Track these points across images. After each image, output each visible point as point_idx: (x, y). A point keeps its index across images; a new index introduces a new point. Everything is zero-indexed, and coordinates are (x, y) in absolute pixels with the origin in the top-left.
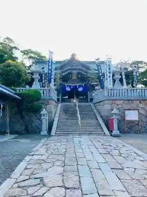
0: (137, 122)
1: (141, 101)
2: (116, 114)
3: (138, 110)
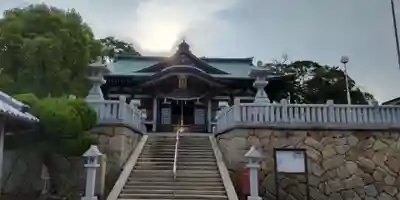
0: (302, 177)
1: (310, 132)
2: (254, 160)
3: (304, 150)
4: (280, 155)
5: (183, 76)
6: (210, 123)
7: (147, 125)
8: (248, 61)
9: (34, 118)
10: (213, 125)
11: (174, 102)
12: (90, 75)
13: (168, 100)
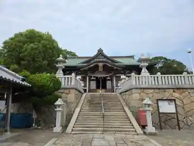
1: (175, 90)
2: (148, 105)
3: (174, 100)
4: (160, 103)
5: (101, 65)
6: (115, 88)
7: (84, 90)
8: (132, 57)
9: (28, 85)
10: (116, 89)
11: (97, 78)
12: (57, 64)
13: (94, 77)
